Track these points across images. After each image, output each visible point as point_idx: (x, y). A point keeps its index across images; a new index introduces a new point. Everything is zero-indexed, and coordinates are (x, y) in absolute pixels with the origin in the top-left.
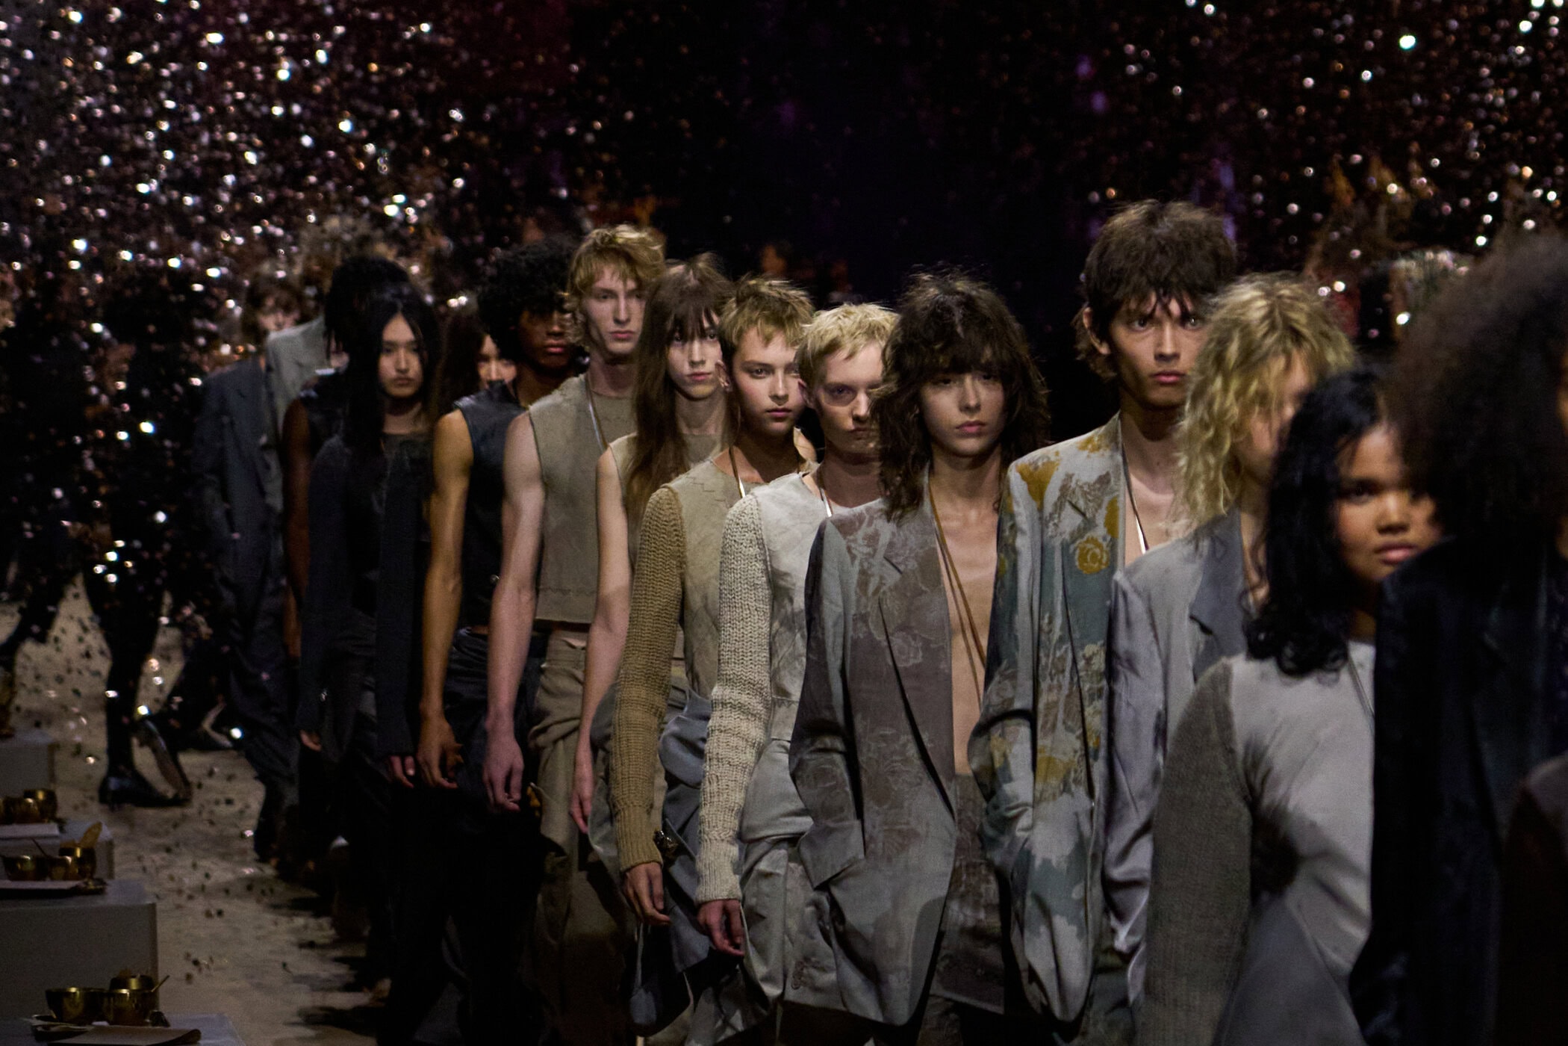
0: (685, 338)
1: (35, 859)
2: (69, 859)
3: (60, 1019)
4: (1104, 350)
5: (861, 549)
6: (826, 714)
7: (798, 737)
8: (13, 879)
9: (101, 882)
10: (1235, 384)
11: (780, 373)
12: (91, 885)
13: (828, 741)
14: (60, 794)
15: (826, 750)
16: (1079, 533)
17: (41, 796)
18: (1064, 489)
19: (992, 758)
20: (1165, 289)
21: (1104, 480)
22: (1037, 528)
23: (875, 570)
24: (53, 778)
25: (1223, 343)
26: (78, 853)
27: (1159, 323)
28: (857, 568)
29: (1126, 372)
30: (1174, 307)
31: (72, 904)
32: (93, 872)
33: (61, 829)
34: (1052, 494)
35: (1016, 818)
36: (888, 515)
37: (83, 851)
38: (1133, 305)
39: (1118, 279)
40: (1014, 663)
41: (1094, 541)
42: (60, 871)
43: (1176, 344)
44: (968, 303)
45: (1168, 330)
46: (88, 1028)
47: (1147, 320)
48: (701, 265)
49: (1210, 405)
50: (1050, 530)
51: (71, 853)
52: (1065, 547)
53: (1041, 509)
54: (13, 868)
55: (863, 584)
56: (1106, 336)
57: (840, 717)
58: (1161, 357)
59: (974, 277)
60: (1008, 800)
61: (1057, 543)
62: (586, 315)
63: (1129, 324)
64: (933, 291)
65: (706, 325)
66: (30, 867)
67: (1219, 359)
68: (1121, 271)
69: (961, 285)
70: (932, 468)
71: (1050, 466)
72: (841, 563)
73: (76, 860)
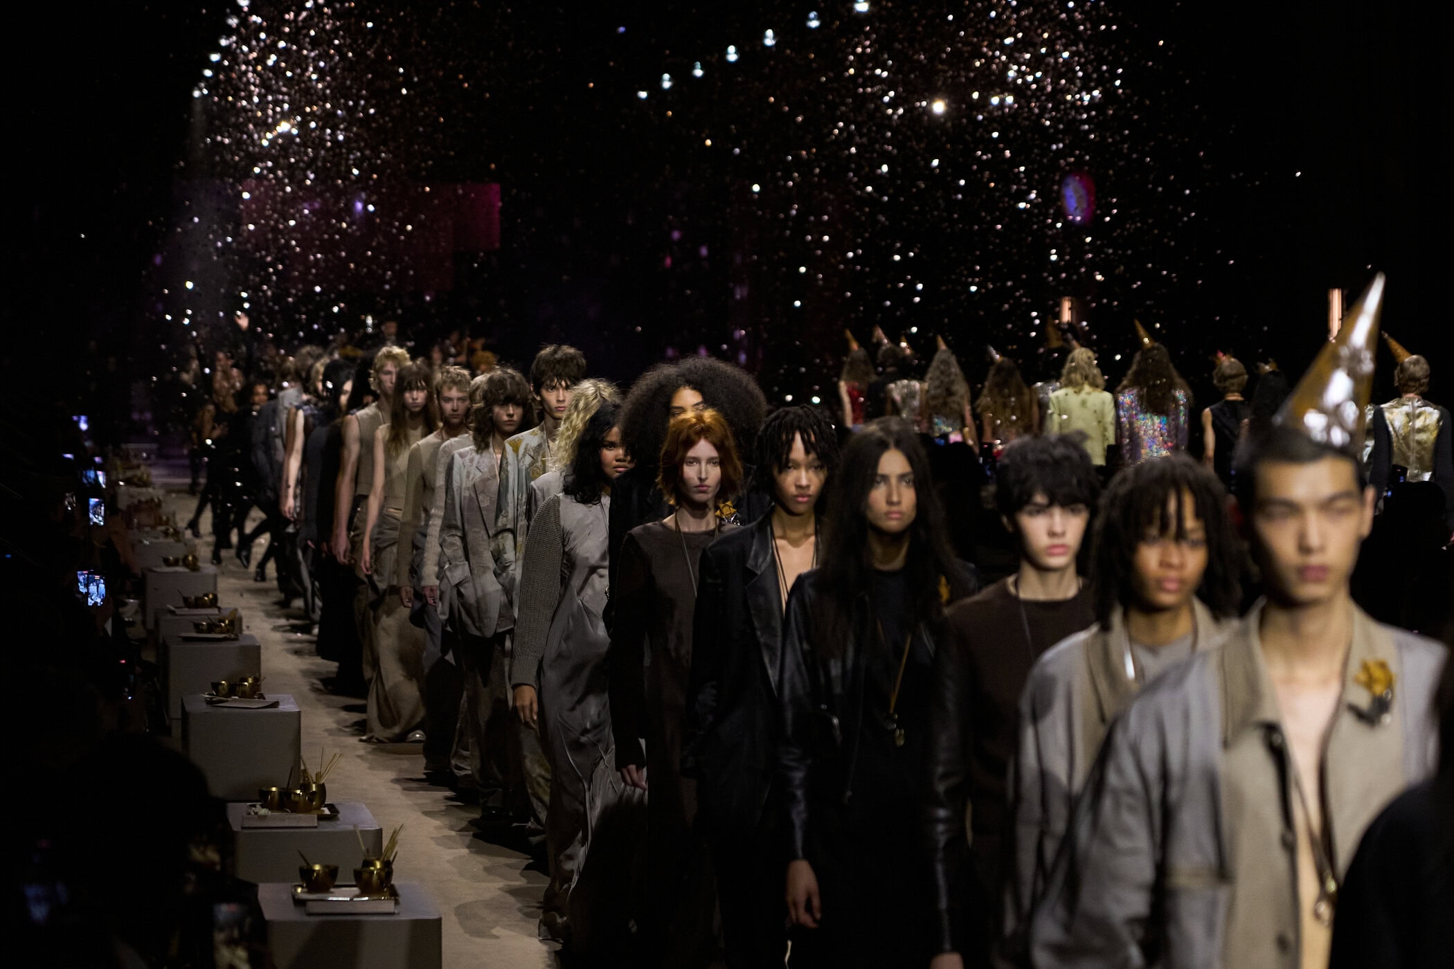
0: (411, 389)
1: (208, 624)
2: (223, 624)
3: (217, 695)
4: (538, 398)
5: (467, 463)
6: (454, 522)
7: (442, 530)
8: (198, 632)
9: (237, 635)
10: (581, 415)
11: (455, 401)
12: (232, 636)
13: (454, 532)
14: (219, 596)
15: (453, 535)
16: (531, 464)
17: (211, 596)
18: (526, 449)
19: (498, 545)
20: (560, 377)
21: (540, 446)
22: (516, 462)
23: (472, 471)
24: (215, 588)
25: (578, 401)
26: (227, 622)
27: (558, 389)
28: (466, 470)
29: (546, 406)
30: (563, 383)
31: (224, 645)
32: (233, 630)
33: (219, 611)
34: (521, 451)
35: (508, 566)
36: (477, 452)
37: (230, 621)
38: (548, 382)
39: (543, 373)
40: (507, 512)
41: (537, 467)
42: (218, 629)
43: (564, 397)
44: (513, 377)
45: (561, 391)
46: (230, 699)
47: (554, 388)
48: (418, 362)
49: (571, 422)
50: (521, 464)
51: (224, 622)
52: (527, 469)
53: (517, 456)
54: (198, 627)
55: (468, 477)
56: (539, 393)
57: (459, 523)
58: (558, 401)
59: (515, 368)
60: (505, 560)
61: (524, 468)
62: (379, 379)
63: (547, 390)
64: (499, 372)
65: (419, 384)
66: (205, 628)
67: (576, 406)
68: (544, 371)
69: (509, 371)
70: (494, 435)
71: (520, 441)
72: (460, 468)
73: (226, 625)
